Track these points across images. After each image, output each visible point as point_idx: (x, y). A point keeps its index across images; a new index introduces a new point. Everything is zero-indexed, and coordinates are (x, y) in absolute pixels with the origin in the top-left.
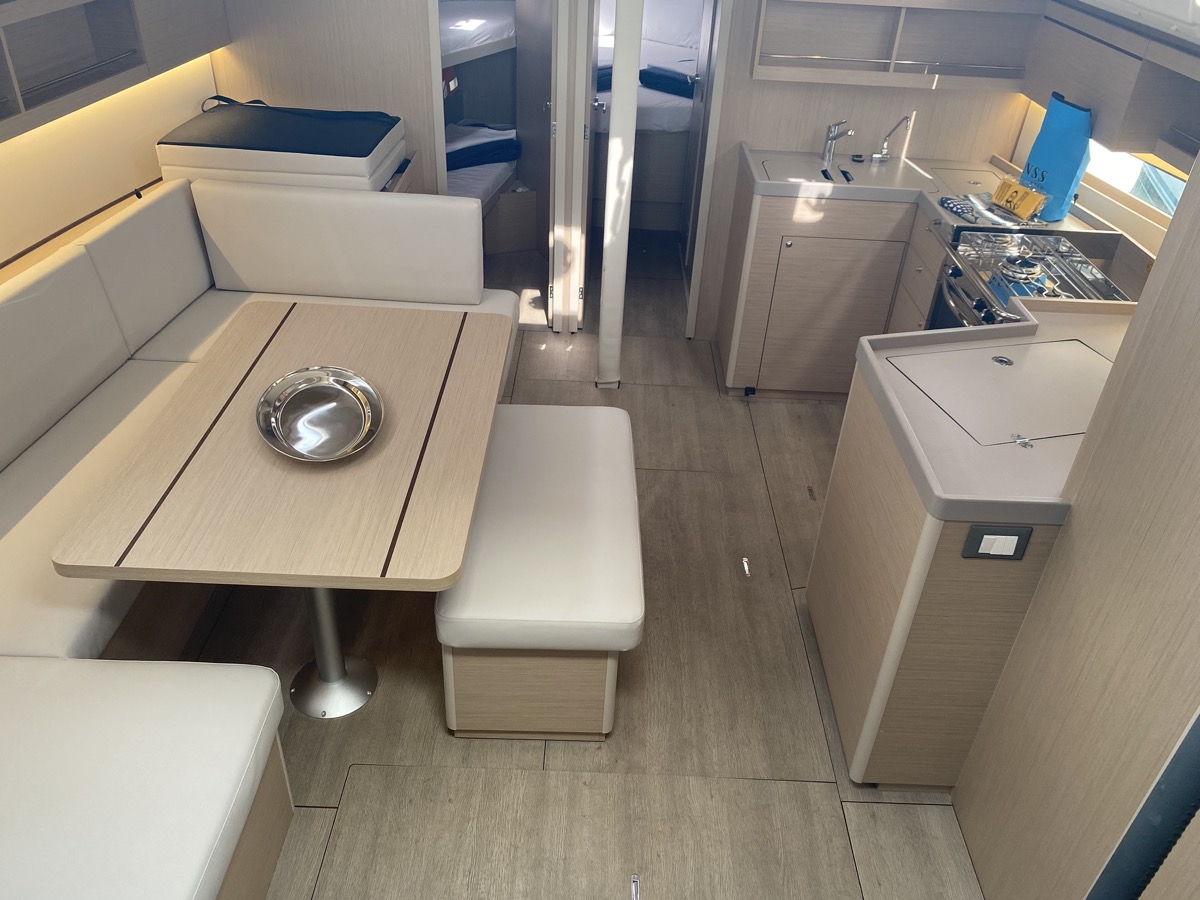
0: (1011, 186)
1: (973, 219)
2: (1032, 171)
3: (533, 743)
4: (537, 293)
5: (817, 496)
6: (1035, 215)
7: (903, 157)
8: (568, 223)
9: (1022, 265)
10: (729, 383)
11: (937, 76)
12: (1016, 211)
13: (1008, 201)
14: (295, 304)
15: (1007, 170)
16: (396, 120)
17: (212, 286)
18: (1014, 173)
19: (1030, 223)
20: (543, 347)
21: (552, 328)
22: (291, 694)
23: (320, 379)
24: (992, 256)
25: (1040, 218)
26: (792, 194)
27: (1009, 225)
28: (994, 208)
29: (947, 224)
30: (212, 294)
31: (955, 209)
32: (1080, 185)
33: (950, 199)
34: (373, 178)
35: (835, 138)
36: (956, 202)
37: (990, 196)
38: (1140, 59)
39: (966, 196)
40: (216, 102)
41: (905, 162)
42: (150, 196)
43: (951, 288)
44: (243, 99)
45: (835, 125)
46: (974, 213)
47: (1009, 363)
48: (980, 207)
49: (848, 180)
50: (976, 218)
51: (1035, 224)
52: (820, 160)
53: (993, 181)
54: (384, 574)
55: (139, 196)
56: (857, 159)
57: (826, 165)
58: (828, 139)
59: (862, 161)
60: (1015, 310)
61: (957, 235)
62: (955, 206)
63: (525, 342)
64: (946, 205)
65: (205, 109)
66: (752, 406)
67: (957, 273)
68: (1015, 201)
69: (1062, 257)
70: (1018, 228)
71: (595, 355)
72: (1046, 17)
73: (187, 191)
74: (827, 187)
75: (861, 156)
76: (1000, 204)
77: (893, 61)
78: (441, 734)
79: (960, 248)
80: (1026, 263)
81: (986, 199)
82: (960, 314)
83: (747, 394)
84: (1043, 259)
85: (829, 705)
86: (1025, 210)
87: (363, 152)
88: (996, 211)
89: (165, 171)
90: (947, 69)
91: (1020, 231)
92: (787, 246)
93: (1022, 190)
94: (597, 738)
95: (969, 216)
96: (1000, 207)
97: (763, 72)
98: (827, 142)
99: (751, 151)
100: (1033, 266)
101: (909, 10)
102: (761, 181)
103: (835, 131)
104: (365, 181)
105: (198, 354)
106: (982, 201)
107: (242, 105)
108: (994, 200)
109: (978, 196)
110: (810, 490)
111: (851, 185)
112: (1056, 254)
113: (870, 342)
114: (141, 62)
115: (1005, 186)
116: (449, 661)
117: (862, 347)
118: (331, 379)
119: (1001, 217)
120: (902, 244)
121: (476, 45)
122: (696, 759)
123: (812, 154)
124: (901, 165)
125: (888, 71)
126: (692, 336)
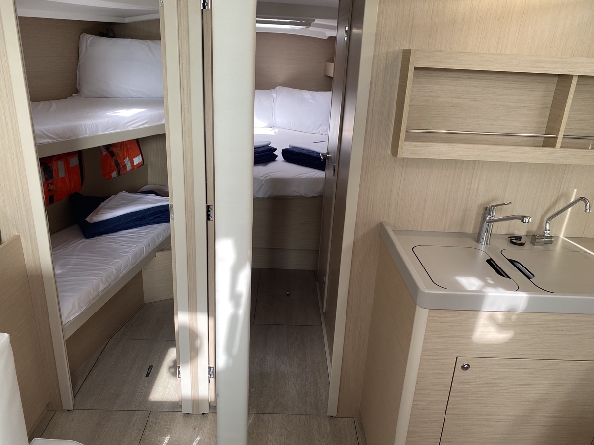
7: (562, 236)
21: (181, 409)
26: (471, 307)
35: (494, 221)
41: (563, 240)
45: (493, 207)
49: (528, 277)
52: (474, 243)
56: (516, 241)
57: (486, 252)
58: (484, 221)
59: (522, 244)
74: (520, 299)
75: (520, 238)
77: (560, 136)
92: (463, 367)
97: (409, 150)
98: (482, 224)
99: (395, 232)
101: (580, 76)
121: (131, 128)
123: (461, 235)
124: (559, 244)
125: (553, 146)
126: (335, 414)
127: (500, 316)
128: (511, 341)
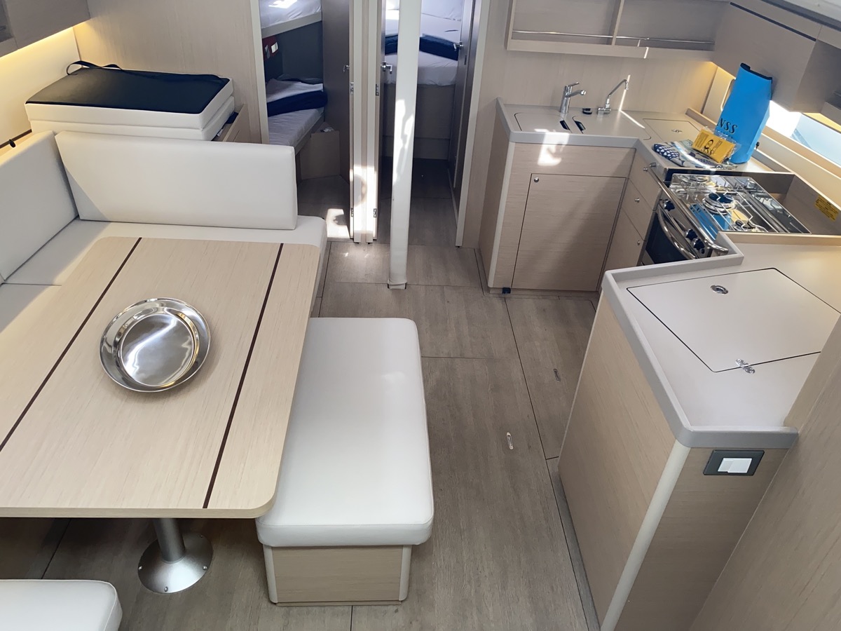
0: (707, 136)
1: (680, 162)
2: (724, 125)
3: (341, 609)
4: (341, 212)
5: (562, 377)
6: (728, 159)
7: (620, 110)
8: (364, 163)
9: (721, 201)
10: (491, 284)
11: (648, 48)
12: (712, 156)
13: (705, 148)
14: (140, 239)
15: (704, 123)
16: (224, 82)
17: (77, 217)
18: (710, 126)
19: (724, 165)
20: (347, 254)
21: (353, 239)
22: (139, 571)
23: (157, 309)
24: (695, 193)
25: (731, 161)
26: (537, 142)
27: (708, 167)
28: (695, 152)
29: (661, 167)
30: (77, 224)
31: (665, 154)
32: (762, 136)
33: (661, 146)
34: (206, 130)
35: (570, 96)
36: (666, 147)
37: (691, 143)
38: (814, 40)
39: (673, 143)
40: (80, 66)
41: (621, 113)
42: (22, 145)
43: (666, 218)
44: (101, 63)
45: (570, 86)
46: (681, 157)
47: (725, 292)
48: (684, 153)
49: (581, 129)
50: (683, 162)
51: (727, 167)
52: (558, 113)
53: (692, 131)
54: (206, 505)
55: (13, 145)
56: (587, 112)
57: (563, 117)
58: (564, 96)
59: (591, 114)
60: (723, 243)
61: (669, 176)
62: (665, 151)
63: (332, 251)
64: (658, 150)
65: (69, 72)
66: (508, 301)
67: (670, 206)
68: (711, 148)
69: (750, 192)
70: (714, 170)
71: (387, 261)
72: (732, 4)
73: (52, 142)
75: (589, 110)
76: (700, 150)
77: (616, 37)
78: (265, 604)
79: (671, 186)
80: (725, 200)
81: (688, 145)
82: (672, 237)
83: (504, 292)
84: (735, 194)
85: (581, 563)
86: (719, 155)
87: (197, 110)
88: (697, 156)
89: (34, 126)
90: (655, 43)
91: (717, 173)
92: (535, 180)
93: (716, 139)
94: (395, 603)
95: (676, 160)
96: (699, 152)
97: (514, 45)
98: (563, 98)
99: (505, 105)
100: (730, 201)
102: (515, 131)
103: (571, 90)
104: (199, 133)
105: (61, 278)
106: (685, 147)
107: (101, 68)
108: (694, 146)
109: (681, 142)
110: (556, 372)
111: (585, 134)
112: (746, 191)
113: (614, 275)
114: (8, 37)
115: (703, 136)
116: (269, 554)
117: (606, 278)
118: (166, 308)
119: (701, 160)
120: (625, 180)
121: (290, 19)
122: (476, 618)
123: (551, 108)
124: (619, 116)
125: (611, 44)
126: (461, 245)
127: (553, 149)
128: (560, 164)
